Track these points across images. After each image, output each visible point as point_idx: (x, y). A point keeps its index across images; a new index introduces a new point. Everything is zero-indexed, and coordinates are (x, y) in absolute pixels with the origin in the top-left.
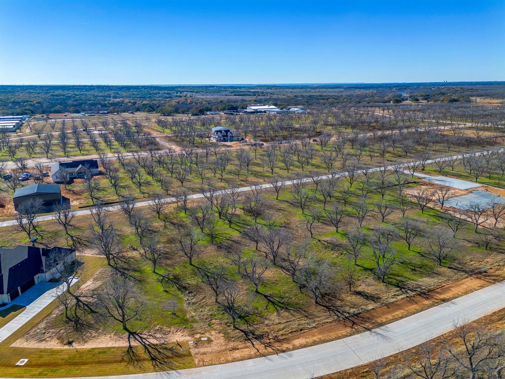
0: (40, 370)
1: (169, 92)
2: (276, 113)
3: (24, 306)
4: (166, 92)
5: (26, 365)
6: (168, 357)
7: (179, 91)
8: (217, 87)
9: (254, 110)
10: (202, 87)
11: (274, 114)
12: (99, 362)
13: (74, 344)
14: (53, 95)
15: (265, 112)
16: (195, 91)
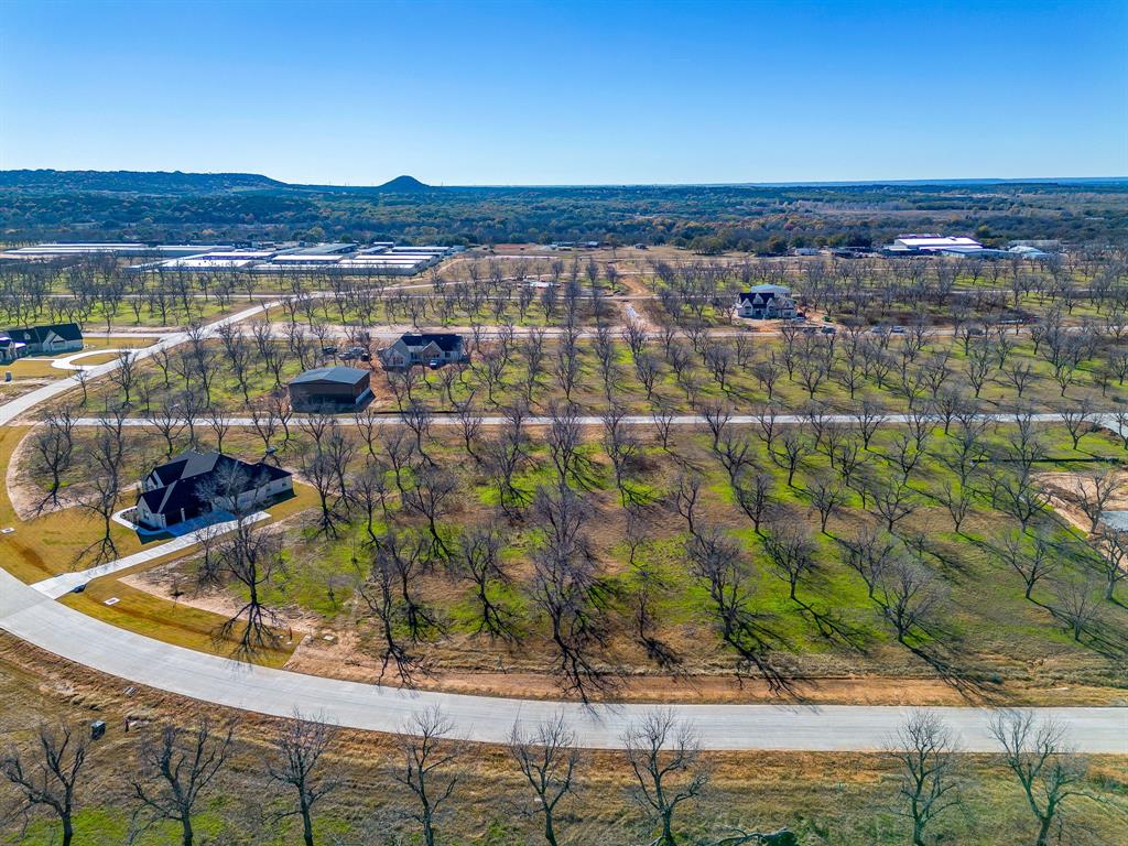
0: (119, 615)
1: (765, 200)
2: (963, 256)
3: (175, 537)
4: (758, 200)
5: (113, 607)
6: (263, 647)
7: (788, 199)
8: (889, 187)
9: (908, 247)
10: (854, 187)
11: (957, 260)
12: (184, 627)
13: (180, 597)
14: (537, 208)
15: (938, 252)
16: (826, 197)
